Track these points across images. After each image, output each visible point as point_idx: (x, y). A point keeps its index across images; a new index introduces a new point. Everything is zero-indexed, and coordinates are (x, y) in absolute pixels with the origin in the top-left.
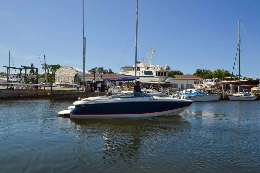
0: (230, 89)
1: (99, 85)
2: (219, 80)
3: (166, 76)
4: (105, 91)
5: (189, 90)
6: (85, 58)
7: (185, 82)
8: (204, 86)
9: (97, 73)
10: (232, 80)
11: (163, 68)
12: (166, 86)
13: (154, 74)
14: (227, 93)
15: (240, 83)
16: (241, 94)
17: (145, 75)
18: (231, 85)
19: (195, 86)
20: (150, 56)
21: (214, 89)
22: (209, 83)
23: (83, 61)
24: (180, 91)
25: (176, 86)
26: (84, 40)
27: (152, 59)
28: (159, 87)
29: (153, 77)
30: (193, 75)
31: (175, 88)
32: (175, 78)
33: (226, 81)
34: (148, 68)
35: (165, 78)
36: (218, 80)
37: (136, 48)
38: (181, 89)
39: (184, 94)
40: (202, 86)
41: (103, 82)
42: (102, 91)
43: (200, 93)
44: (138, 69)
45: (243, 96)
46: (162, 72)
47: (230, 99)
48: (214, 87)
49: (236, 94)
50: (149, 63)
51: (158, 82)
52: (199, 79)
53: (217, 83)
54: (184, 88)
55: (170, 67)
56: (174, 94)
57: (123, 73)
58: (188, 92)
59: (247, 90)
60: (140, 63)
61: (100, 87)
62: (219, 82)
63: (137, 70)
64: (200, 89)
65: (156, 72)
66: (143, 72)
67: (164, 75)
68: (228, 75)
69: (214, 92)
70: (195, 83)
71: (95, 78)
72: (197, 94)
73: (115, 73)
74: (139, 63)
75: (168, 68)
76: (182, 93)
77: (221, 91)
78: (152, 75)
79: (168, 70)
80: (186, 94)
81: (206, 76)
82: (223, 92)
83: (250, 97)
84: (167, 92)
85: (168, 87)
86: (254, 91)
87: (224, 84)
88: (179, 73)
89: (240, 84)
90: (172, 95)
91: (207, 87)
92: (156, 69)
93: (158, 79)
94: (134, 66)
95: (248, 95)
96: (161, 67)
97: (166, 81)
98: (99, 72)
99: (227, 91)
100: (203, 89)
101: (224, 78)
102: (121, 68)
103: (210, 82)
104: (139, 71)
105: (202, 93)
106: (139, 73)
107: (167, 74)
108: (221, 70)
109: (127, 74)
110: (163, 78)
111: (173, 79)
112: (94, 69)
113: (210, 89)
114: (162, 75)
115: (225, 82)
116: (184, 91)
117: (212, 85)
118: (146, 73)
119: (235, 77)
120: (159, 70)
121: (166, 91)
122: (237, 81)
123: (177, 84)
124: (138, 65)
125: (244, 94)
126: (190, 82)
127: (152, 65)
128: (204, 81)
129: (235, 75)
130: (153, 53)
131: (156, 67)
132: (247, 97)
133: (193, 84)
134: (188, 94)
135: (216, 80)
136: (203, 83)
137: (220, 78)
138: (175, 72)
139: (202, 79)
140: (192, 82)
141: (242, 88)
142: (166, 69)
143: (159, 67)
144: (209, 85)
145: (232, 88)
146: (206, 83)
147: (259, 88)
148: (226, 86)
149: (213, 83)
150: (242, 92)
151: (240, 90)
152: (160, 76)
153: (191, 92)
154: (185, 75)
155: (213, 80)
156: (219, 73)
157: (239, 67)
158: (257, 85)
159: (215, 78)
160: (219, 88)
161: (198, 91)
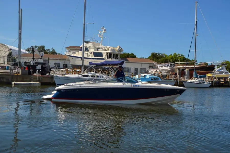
0: (185, 74)
1: (39, 67)
2: (174, 65)
3: (118, 58)
4: (46, 75)
5: (143, 75)
6: (21, 34)
7: (139, 66)
8: (159, 71)
9: (37, 52)
10: (187, 65)
11: (115, 49)
13: (104, 55)
14: (183, 79)
15: (195, 69)
16: (196, 81)
17: (94, 56)
18: (186, 70)
19: (149, 71)
20: (100, 35)
21: (169, 74)
22: (164, 68)
23: (19, 38)
24: (132, 76)
25: (128, 70)
26: (20, 11)
27: (102, 38)
28: (110, 71)
29: (103, 59)
30: (148, 58)
31: (128, 72)
32: (129, 61)
34: (98, 49)
36: (173, 64)
37: (84, 25)
38: (134, 74)
40: (156, 71)
41: (44, 64)
42: (42, 74)
43: (155, 79)
44: (87, 49)
45: (198, 82)
46: (114, 54)
47: (185, 86)
48: (168, 73)
49: (191, 80)
50: (99, 43)
52: (154, 63)
53: (172, 68)
54: (137, 72)
55: (123, 49)
57: (68, 54)
58: (142, 77)
60: (89, 43)
61: (40, 70)
62: (174, 67)
63: (85, 51)
64: (154, 74)
65: (107, 53)
66: (92, 53)
67: (116, 57)
68: (184, 59)
69: (169, 77)
70: (150, 67)
71: (33, 58)
72: (152, 79)
73: (59, 54)
74: (87, 42)
76: (135, 78)
78: (102, 57)
79: (121, 52)
81: (161, 60)
82: (178, 78)
83: (204, 83)
86: (209, 77)
87: (179, 69)
88: (133, 56)
89: (195, 70)
92: (107, 51)
94: (82, 46)
95: (203, 81)
96: (113, 48)
98: (39, 52)
99: (182, 76)
100: (158, 74)
101: (180, 62)
102: (66, 48)
103: (165, 66)
104: (87, 52)
105: (157, 79)
106: (87, 54)
107: (119, 57)
108: (177, 54)
109: (73, 55)
112: (33, 47)
113: (163, 73)
114: (113, 58)
115: (181, 67)
116: (137, 76)
117: (167, 70)
118: (95, 54)
119: (191, 62)
120: (110, 51)
122: (192, 66)
123: (130, 68)
124: (86, 45)
125: (198, 80)
126: (144, 66)
127: (102, 46)
128: (158, 66)
129: (191, 60)
130: (103, 31)
131: (107, 48)
132: (201, 83)
133: (147, 69)
134: (142, 79)
135: (171, 65)
136: (158, 68)
137: (176, 62)
138: (128, 55)
139: (157, 63)
140: (146, 67)
141: (197, 74)
142: (117, 50)
143: (110, 48)
144: (164, 70)
145: (188, 74)
146: (161, 67)
147: (214, 74)
148: (181, 71)
149: (168, 68)
150: (197, 79)
151: (195, 76)
152: (112, 59)
153: (145, 77)
154: (139, 58)
155: (169, 65)
156: (175, 57)
157: (195, 51)
158: (213, 71)
159: (170, 62)
160: (174, 73)
161: (152, 76)
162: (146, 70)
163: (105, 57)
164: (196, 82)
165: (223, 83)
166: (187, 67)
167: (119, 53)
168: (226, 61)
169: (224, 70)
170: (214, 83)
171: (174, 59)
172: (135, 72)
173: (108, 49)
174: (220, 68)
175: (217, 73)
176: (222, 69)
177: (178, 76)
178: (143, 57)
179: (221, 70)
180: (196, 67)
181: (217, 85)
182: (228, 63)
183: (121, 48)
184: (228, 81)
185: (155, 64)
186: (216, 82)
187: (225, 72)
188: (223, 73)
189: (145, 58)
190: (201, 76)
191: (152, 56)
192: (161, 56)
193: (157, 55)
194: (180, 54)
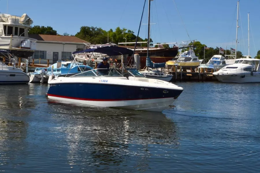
0: (133, 62)
3: (23, 35)
5: (65, 63)
7: (59, 49)
8: (92, 57)
10: (136, 47)
11: (19, 20)
12: (23, 54)
15: (149, 53)
16: (151, 72)
18: (135, 55)
19: (77, 57)
24: (48, 64)
25: (42, 55)
30: (76, 36)
31: (41, 59)
32: (43, 40)
35: (22, 40)
38: (52, 62)
39: (55, 71)
40: (88, 56)
43: (84, 69)
45: (153, 75)
46: (16, 29)
49: (143, 71)
51: (7, 48)
52: (84, 43)
54: (58, 59)
55: (32, 19)
56: (37, 69)
58: (63, 67)
59: (159, 65)
64: (85, 62)
65: (5, 26)
67: (20, 34)
68: (133, 37)
70: (78, 50)
72: (79, 70)
75: (28, 21)
76: (51, 68)
77: (120, 66)
79: (29, 24)
80: (58, 70)
81: (97, 39)
82: (122, 68)
83: (163, 76)
84: (23, 67)
85: (26, 57)
86: (170, 67)
88: (50, 32)
89: (149, 55)
90: (33, 71)
91: (98, 58)
92: (4, 22)
93: (8, 41)
95: (161, 73)
96: (14, 17)
97: (24, 45)
99: (129, 65)
100: (90, 62)
101: (126, 43)
105: (88, 69)
107: (26, 32)
108: (121, 29)
110: (17, 39)
111: (37, 42)
114: (16, 34)
116: (55, 66)
119: (142, 42)
120: (9, 23)
121: (22, 64)
122: (145, 49)
123: (46, 52)
125: (154, 71)
126: (67, 49)
129: (144, 39)
131: (4, 16)
132: (158, 76)
134: (62, 70)
138: (43, 29)
139: (89, 43)
141: (152, 62)
142: (23, 22)
143: (10, 18)
144: (100, 56)
145: (137, 61)
147: (177, 62)
150: (151, 69)
151: (149, 65)
152: (13, 36)
153: (68, 67)
156: (119, 34)
157: (149, 25)
158: (175, 56)
159: (110, 42)
160: (117, 60)
161: (80, 64)
162: (72, 56)
163: (1, 32)
164: (151, 74)
165: (191, 75)
166: (136, 50)
167: (27, 26)
168: (194, 41)
169: (192, 56)
170: (176, 76)
171: (117, 37)
172: (53, 59)
173: (6, 19)
174: (187, 52)
175: (182, 60)
176: (188, 53)
177: (123, 65)
179: (188, 55)
180: (150, 50)
181: (181, 78)
182: (198, 45)
183: (29, 17)
184: (198, 72)
185: (86, 44)
186: (179, 74)
187: (193, 58)
188: (189, 59)
189: (71, 36)
190: (157, 65)
191: (82, 32)
192: (97, 32)
193: (90, 30)
194: (126, 30)
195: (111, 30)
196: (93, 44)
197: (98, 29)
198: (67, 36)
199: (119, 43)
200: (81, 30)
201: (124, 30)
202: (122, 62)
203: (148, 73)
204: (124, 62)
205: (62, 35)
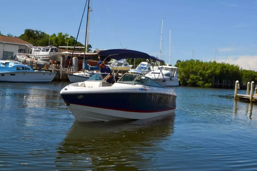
0: (71, 64)
2: (57, 50)
5: (4, 62)
8: (33, 57)
10: (74, 51)
14: (68, 71)
15: (85, 57)
16: (86, 74)
18: (74, 58)
19: (18, 57)
21: (49, 63)
22: (41, 53)
30: (20, 37)
33: (67, 52)
36: (55, 49)
40: (29, 57)
43: (23, 68)
47: (71, 81)
48: (48, 60)
49: (80, 72)
53: (54, 53)
58: (2, 65)
62: (57, 53)
64: (25, 62)
68: (74, 42)
70: (20, 51)
82: (62, 69)
87: (63, 56)
91: (39, 59)
99: (67, 67)
100: (31, 62)
101: (67, 47)
103: (43, 51)
105: (26, 69)
108: (64, 34)
113: (40, 61)
115: (66, 54)
117: (46, 57)
119: (81, 47)
122: (82, 53)
125: (89, 73)
128: (33, 49)
129: (83, 45)
133: (16, 53)
135: (52, 49)
136: (32, 52)
137: (60, 46)
139: (31, 45)
140: (14, 50)
144: (41, 57)
145: (76, 64)
146: (36, 52)
148: (66, 59)
149: (48, 54)
153: (7, 65)
154: (5, 35)
155: (49, 49)
156: (61, 39)
157: (87, 32)
159: (51, 45)
160: (56, 62)
161: (19, 64)
162: (14, 56)
164: (86, 76)
166: (74, 53)
169: (123, 61)
175: (115, 65)
177: (62, 67)
178: (12, 35)
179: (120, 61)
185: (27, 46)
189: (15, 37)
190: (92, 67)
191: (26, 34)
192: (41, 35)
193: (34, 33)
194: (68, 35)
195: (54, 35)
196: (35, 46)
197: (42, 32)
198: (11, 36)
199: (59, 47)
200: (25, 33)
201: (66, 35)
202: (61, 64)
203: (84, 75)
204: (63, 64)
205: (6, 36)
